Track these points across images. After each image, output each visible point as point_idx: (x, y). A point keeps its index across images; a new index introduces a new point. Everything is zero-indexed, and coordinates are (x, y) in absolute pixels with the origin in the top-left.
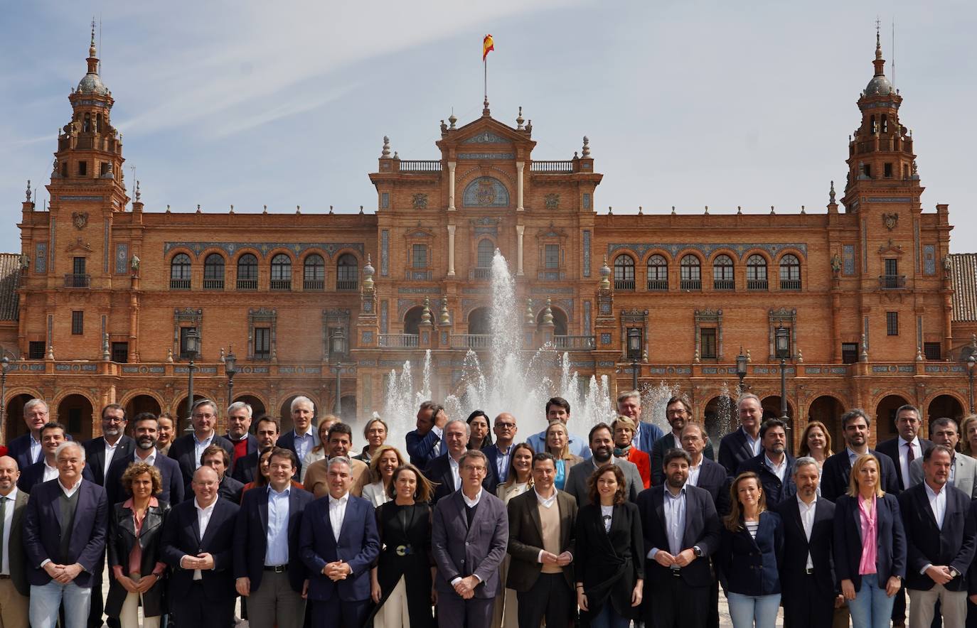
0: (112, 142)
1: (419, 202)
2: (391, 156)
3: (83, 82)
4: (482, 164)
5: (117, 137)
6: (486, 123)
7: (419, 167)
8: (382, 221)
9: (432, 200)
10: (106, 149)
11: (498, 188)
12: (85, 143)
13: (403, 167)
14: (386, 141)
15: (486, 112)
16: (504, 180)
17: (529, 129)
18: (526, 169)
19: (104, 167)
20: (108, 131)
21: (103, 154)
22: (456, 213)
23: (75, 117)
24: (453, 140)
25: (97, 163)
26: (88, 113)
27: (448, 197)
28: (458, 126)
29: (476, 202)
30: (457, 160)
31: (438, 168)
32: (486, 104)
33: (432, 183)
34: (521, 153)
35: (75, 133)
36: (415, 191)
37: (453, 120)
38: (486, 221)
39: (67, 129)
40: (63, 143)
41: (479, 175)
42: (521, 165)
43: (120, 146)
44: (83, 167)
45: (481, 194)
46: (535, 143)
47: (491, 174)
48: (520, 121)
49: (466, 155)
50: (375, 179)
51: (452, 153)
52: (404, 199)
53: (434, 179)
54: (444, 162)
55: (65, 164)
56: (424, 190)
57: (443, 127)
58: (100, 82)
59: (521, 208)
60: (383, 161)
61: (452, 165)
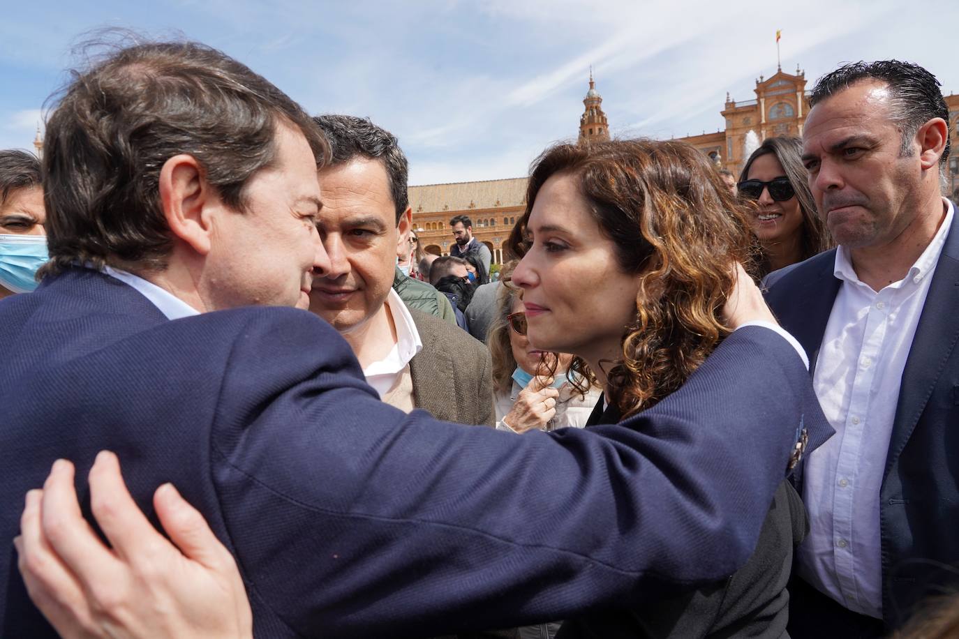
0: (602, 118)
1: (746, 121)
2: (731, 101)
3: (588, 93)
4: (778, 97)
5: (605, 116)
6: (780, 76)
7: (745, 104)
8: (728, 134)
9: (753, 119)
10: (600, 121)
11: (787, 108)
12: (591, 120)
13: (737, 106)
14: (728, 94)
15: (780, 70)
16: (791, 103)
17: (803, 74)
18: (803, 95)
19: (600, 129)
20: (600, 113)
21: (599, 124)
22: (766, 124)
23: (586, 110)
24: (763, 88)
25: (597, 128)
26: (591, 107)
27: (761, 117)
28: (765, 80)
29: (776, 117)
30: (765, 97)
31: (756, 103)
32: (779, 66)
33: (752, 111)
34: (799, 87)
35: (586, 117)
36: (744, 116)
37: (762, 78)
38: (781, 125)
39: (583, 115)
40: (582, 122)
41: (777, 102)
42: (799, 94)
43: (606, 119)
44: (591, 131)
45: (779, 112)
46: (806, 81)
47: (784, 101)
48: (798, 71)
49: (769, 94)
50: (724, 114)
51: (762, 94)
52: (739, 121)
53: (754, 109)
54: (758, 100)
55: (584, 131)
56: (748, 115)
57: (757, 82)
58: (595, 93)
59: (800, 115)
60: (727, 104)
61: (762, 100)
